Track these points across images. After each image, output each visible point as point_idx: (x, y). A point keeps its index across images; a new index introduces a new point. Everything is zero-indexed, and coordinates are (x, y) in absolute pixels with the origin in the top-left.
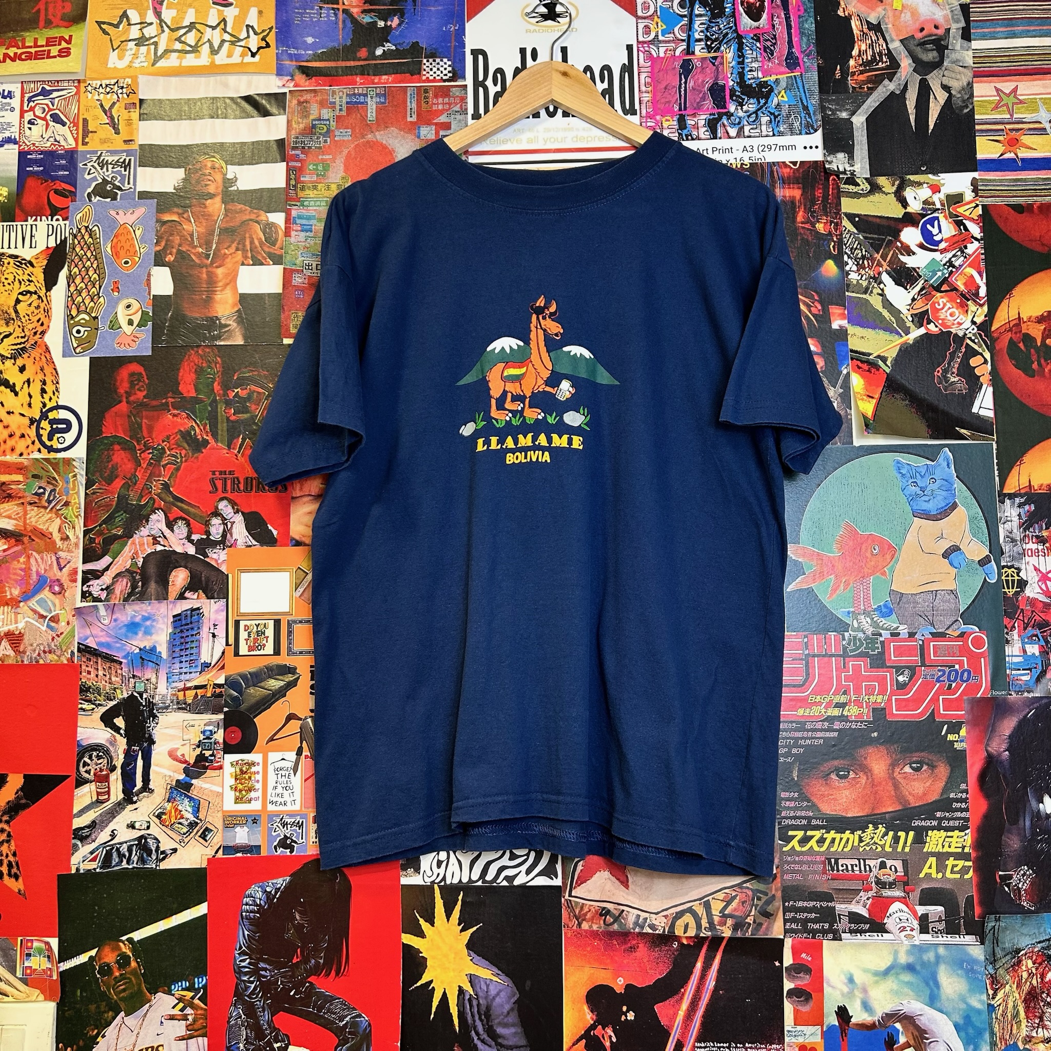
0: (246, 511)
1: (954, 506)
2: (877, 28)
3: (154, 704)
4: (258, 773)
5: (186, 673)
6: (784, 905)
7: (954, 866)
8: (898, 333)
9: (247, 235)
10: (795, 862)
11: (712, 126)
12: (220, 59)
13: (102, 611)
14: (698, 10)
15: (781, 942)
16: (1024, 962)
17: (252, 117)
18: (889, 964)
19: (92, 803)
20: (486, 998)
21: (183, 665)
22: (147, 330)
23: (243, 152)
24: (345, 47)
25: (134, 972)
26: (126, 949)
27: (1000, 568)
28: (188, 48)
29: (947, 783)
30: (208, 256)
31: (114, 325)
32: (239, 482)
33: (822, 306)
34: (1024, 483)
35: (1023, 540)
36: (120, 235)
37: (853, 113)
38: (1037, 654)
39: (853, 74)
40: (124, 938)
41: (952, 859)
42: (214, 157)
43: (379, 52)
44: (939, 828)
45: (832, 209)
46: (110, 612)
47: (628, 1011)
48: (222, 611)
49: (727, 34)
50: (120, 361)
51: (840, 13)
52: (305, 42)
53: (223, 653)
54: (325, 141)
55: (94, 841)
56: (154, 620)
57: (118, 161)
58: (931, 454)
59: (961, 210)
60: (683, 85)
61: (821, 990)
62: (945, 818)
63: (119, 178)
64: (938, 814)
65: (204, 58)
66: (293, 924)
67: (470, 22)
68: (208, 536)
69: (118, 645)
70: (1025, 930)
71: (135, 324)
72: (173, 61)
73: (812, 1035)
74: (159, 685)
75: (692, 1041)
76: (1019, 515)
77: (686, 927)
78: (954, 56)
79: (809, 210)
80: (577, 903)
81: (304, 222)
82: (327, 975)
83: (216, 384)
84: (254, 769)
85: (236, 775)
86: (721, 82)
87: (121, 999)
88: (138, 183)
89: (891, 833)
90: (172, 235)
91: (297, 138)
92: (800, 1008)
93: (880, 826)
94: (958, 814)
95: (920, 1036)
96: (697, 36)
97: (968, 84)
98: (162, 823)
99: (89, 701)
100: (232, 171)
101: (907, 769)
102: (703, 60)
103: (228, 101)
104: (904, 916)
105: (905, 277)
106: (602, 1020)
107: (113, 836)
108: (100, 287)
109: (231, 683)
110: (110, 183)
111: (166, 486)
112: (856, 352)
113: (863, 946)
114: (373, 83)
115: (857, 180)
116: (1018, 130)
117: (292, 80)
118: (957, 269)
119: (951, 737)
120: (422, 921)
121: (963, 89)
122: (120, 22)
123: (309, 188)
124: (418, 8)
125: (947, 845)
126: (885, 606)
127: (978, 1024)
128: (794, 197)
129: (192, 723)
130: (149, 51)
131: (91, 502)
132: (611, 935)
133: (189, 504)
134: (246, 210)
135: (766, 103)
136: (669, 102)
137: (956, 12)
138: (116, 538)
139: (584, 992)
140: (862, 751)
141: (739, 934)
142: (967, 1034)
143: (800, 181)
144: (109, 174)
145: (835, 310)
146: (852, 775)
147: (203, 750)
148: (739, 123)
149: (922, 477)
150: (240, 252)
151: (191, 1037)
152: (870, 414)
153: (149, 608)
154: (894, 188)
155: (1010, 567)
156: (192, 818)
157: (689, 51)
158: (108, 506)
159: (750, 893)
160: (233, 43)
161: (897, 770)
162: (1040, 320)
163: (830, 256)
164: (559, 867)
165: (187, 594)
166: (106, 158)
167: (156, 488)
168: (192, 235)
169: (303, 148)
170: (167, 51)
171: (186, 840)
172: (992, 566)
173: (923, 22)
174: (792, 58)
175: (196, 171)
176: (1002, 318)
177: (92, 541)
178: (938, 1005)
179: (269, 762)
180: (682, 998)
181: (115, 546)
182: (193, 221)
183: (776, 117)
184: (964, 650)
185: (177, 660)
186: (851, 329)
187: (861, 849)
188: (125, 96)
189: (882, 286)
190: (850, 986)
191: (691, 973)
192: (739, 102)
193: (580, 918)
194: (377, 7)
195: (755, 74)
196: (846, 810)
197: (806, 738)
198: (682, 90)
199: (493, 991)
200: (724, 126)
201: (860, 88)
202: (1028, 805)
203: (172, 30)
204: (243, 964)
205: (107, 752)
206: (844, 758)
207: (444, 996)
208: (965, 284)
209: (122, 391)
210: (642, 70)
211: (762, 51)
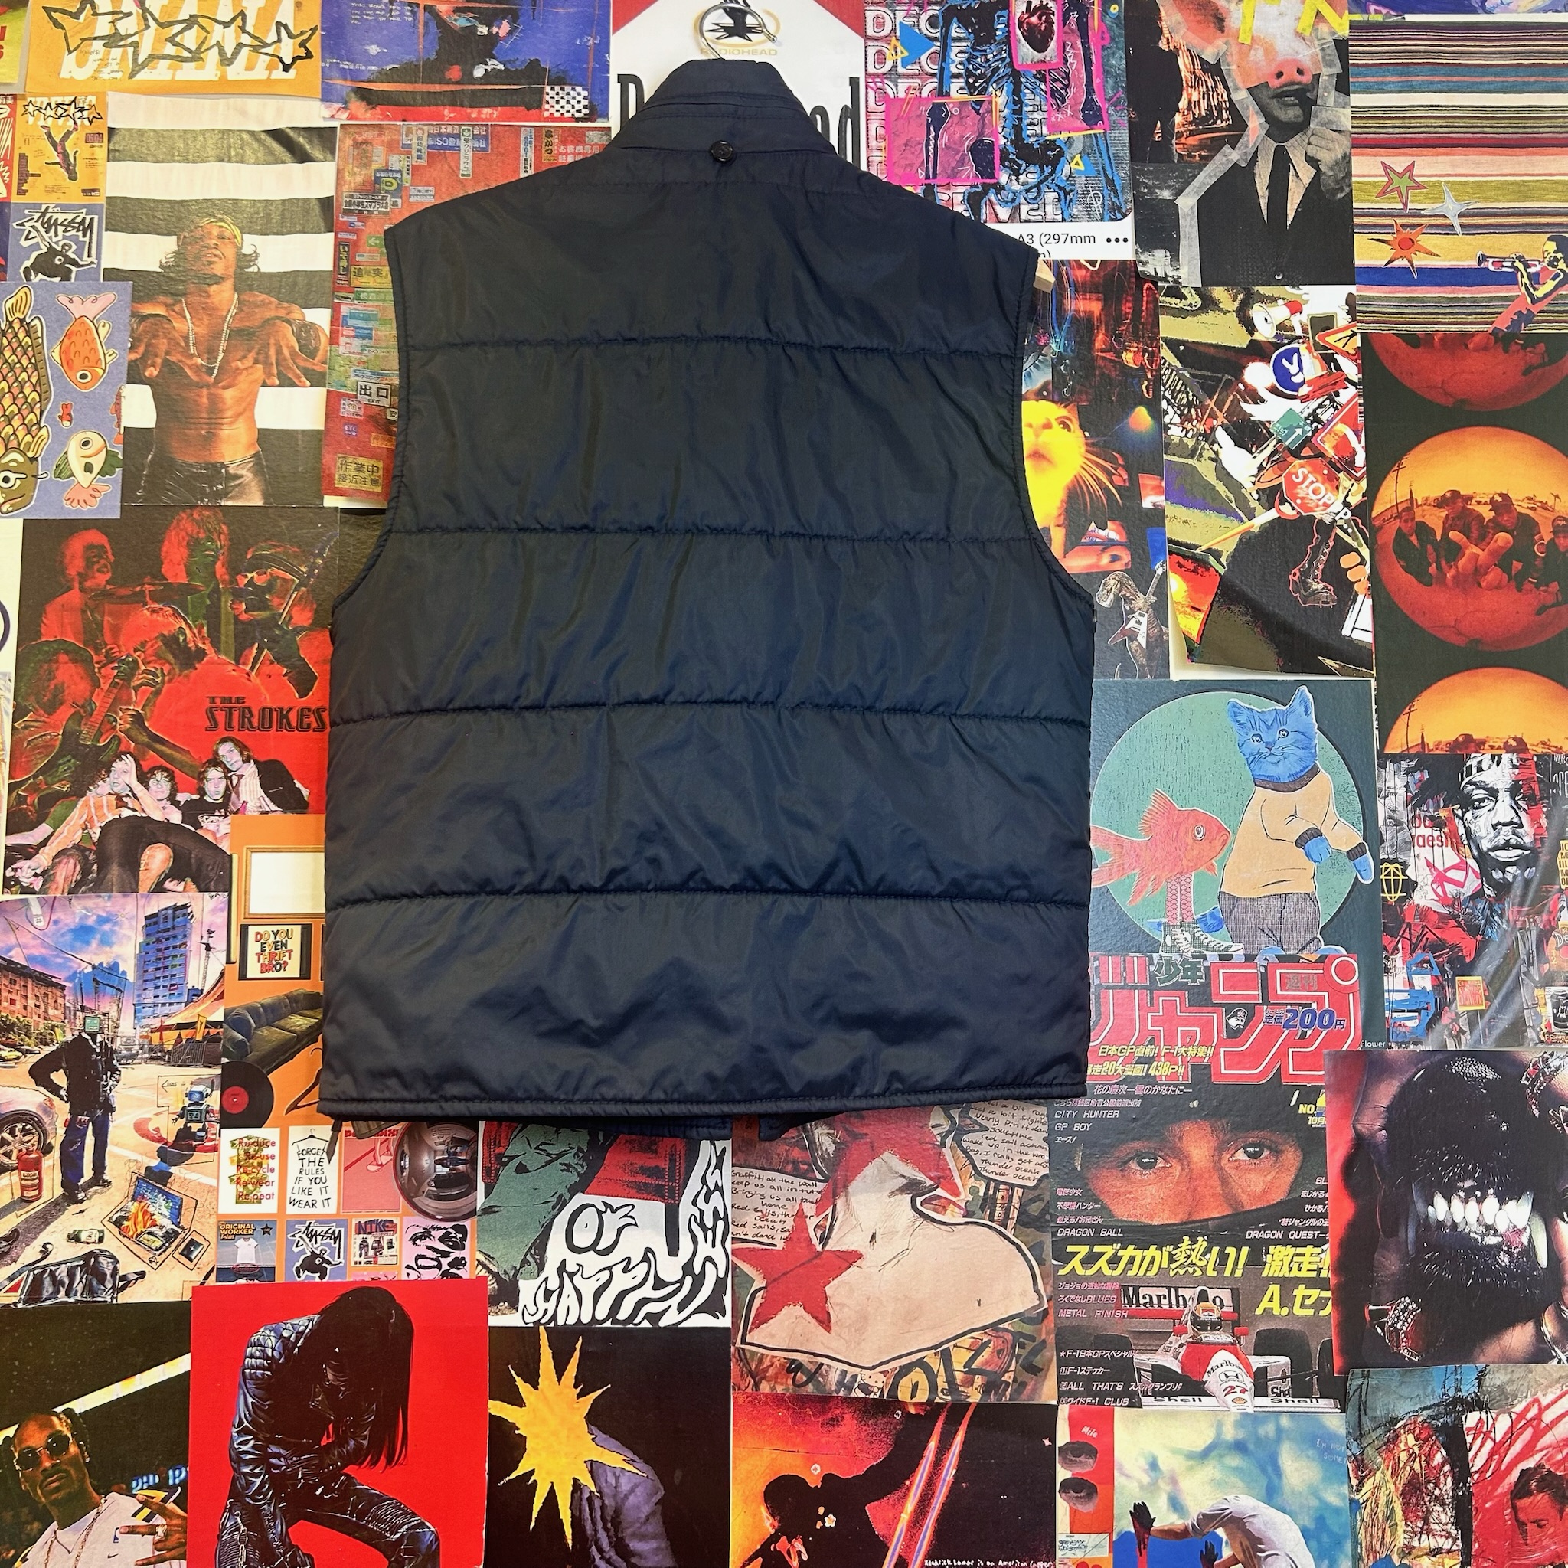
0: (261, 759)
1: (1314, 771)
2: (1215, 70)
3: (113, 1052)
4: (273, 1157)
5: (163, 1004)
6: (1058, 1355)
7: (1305, 1298)
8: (1238, 517)
9: (272, 341)
10: (1076, 1292)
11: (974, 201)
12: (236, 72)
13: (36, 909)
14: (956, 31)
15: (1054, 1410)
16: (1403, 1438)
17: (283, 162)
18: (1209, 1441)
19: (13, 1202)
20: (614, 1496)
21: (160, 992)
22: (115, 481)
23: (268, 216)
24: (427, 62)
25: (74, 1462)
26: (61, 1426)
27: (1378, 862)
28: (186, 54)
29: (1297, 1176)
30: (210, 371)
31: (63, 471)
32: (252, 715)
33: (1130, 475)
34: (1413, 739)
35: (1411, 822)
36: (74, 334)
37: (1179, 193)
38: (1429, 988)
39: (1180, 135)
40: (59, 1409)
41: (1302, 1287)
42: (222, 220)
43: (479, 72)
44: (1284, 1242)
45: (1146, 332)
46: (47, 909)
47: (826, 1514)
48: (222, 910)
49: (998, 68)
50: (72, 527)
51: (1163, 45)
52: (366, 51)
53: (222, 974)
54: (395, 204)
55: (15, 1261)
56: (116, 923)
57: (72, 221)
58: (1281, 694)
59: (1331, 339)
60: (932, 142)
61: (1110, 1480)
62: (1293, 1227)
63: (74, 247)
64: (1284, 1222)
65: (209, 70)
66: (322, 1387)
67: (618, 33)
68: (202, 796)
69: (59, 960)
70: (1404, 1391)
71: (96, 470)
72: (162, 72)
73: (1096, 1546)
74: (121, 1022)
75: (920, 1558)
76: (1407, 786)
77: (915, 1388)
78: (1324, 115)
79: (1113, 332)
80: (753, 1353)
81: (360, 324)
82: (374, 1463)
83: (218, 565)
84: (266, 1151)
85: (239, 1161)
86: (988, 139)
87: (53, 1503)
88: (103, 256)
89: (1216, 1250)
90: (155, 336)
91: (352, 196)
92: (1079, 1507)
93: (1200, 1239)
94: (1313, 1222)
95: (1253, 1546)
96: (953, 69)
97: (1344, 157)
98: (123, 1233)
99: (12, 1046)
100: (250, 243)
101: (1241, 1155)
102: (962, 105)
103: (245, 136)
104: (1232, 1371)
105: (1248, 435)
106: (787, 1529)
107: (45, 1252)
108: (42, 413)
109: (233, 1020)
110: (60, 253)
111: (138, 719)
112: (1176, 543)
113: (1172, 1415)
114: (470, 119)
115: (1185, 291)
116: (1413, 226)
117: (346, 108)
118: (1325, 425)
119: (1303, 1109)
120: (519, 1381)
121: (1337, 163)
122: (81, 10)
123: (368, 273)
124: (540, 8)
125: (1295, 1266)
126: (1212, 915)
127: (1336, 1529)
128: (1091, 313)
129: (171, 1080)
130: (125, 54)
131: (21, 740)
132: (802, 1401)
133: (174, 747)
134: (271, 303)
135: (1051, 173)
136: (911, 165)
137: (1328, 51)
138: (60, 796)
139: (761, 1487)
140: (1175, 1129)
141: (992, 1399)
142: (1319, 1542)
143: (1101, 289)
144: (58, 240)
145: (1147, 481)
146: (1160, 1163)
147: (188, 1121)
148: (1013, 201)
149: (1268, 728)
150: (260, 366)
151: (161, 1560)
152: (1194, 634)
153: (109, 904)
154: (1236, 304)
155: (1392, 862)
156: (169, 1225)
157: (942, 91)
158: (47, 747)
159: (1009, 1337)
160: (255, 49)
161: (1226, 1156)
162: (1441, 503)
163: (1142, 401)
164: (728, 1299)
165: (168, 884)
166: (55, 216)
167: (123, 721)
168: (186, 339)
169: (361, 212)
170: (152, 57)
171: (160, 1259)
172: (1367, 860)
173: (1281, 64)
174: (1091, 109)
175: (195, 240)
176: (1387, 499)
177: (21, 800)
178: (1279, 1500)
179: (291, 1142)
180: (906, 1495)
181: (56, 810)
182: (188, 316)
183: (1067, 194)
184: (1324, 982)
185: (151, 984)
186: (1171, 510)
187: (1172, 1273)
188: (86, 122)
189: (1216, 447)
190: (1153, 1474)
191: (921, 1456)
192: (1013, 170)
193: (758, 1376)
194: (477, 5)
195: (1037, 128)
196: (1151, 1215)
197: (1094, 1109)
198: (931, 148)
199: (625, 1485)
200: (991, 204)
201: (1190, 155)
202: (1412, 1208)
203: (162, 25)
204: (244, 1448)
205: (38, 1124)
206: (1149, 1138)
207: (552, 1496)
208: (1335, 448)
209: (73, 573)
210: (873, 116)
211: (1048, 96)
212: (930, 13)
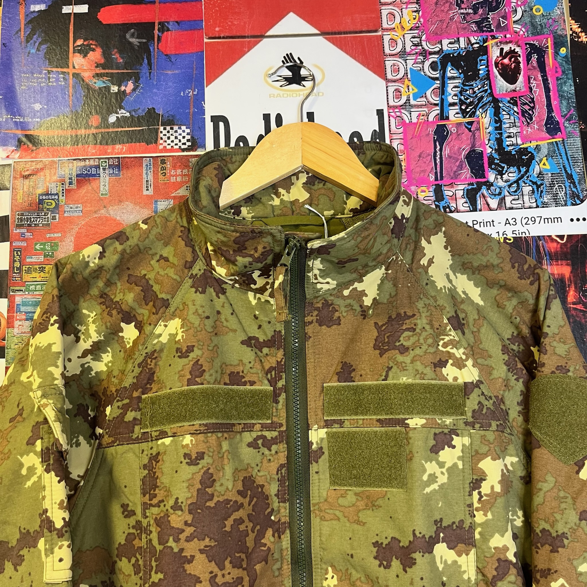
14: (451, 72)
43: (112, 119)
49: (482, 97)
52: (33, 108)
54: (54, 218)
67: (210, 86)
79: (580, 289)
86: (479, 149)
91: (22, 215)
96: (450, 100)
102: (459, 125)
114: (106, 153)
123: (35, 270)
124: (154, 72)
128: (563, 275)
135: (527, 171)
136: (424, 171)
143: (569, 257)
148: (500, 194)
157: (443, 116)
169: (29, 225)
174: (552, 123)
183: (538, 187)
194: (110, 71)
195: (513, 140)
198: (438, 158)
200: (484, 197)
210: (394, 136)
211: (520, 116)
212: (431, 60)
